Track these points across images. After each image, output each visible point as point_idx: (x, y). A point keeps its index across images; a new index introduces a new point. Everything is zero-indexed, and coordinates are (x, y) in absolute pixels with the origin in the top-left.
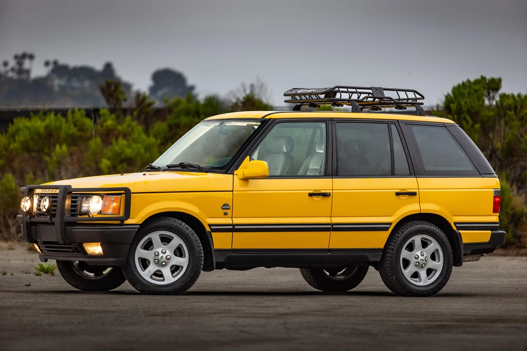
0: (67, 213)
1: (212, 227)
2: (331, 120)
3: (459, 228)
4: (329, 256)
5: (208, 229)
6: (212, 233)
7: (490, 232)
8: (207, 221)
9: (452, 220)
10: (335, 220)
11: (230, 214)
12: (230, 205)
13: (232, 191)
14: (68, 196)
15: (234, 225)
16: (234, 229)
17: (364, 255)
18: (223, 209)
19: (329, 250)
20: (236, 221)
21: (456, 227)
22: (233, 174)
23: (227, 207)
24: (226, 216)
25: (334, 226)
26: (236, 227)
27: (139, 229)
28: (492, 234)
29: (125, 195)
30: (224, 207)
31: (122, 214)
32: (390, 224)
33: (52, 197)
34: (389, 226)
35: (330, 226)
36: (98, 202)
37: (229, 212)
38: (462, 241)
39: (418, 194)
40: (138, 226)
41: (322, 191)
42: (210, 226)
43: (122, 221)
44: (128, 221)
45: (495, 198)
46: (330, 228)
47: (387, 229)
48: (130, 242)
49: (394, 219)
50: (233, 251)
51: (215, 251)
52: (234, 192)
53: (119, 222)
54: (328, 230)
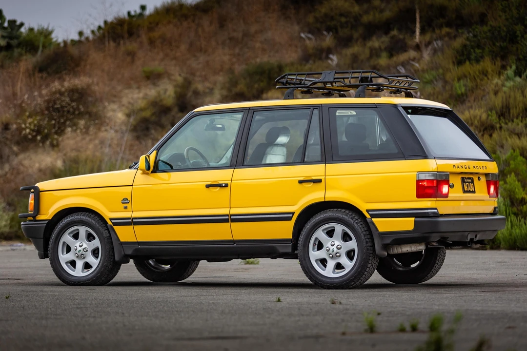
1: (113, 221)
2: (249, 109)
3: (373, 216)
4: (235, 247)
5: (110, 223)
7: (413, 219)
8: (108, 215)
9: (363, 207)
10: (234, 211)
11: (129, 208)
12: (129, 199)
13: (132, 186)
15: (133, 219)
16: (133, 222)
17: (273, 247)
18: (123, 203)
19: (234, 242)
20: (136, 214)
21: (370, 215)
22: (137, 169)
23: (126, 201)
24: (126, 210)
25: (232, 217)
26: (134, 220)
27: (46, 224)
28: (415, 222)
30: (124, 201)
32: (293, 213)
34: (291, 215)
35: (227, 217)
37: (129, 205)
38: (377, 230)
39: (323, 181)
40: (47, 222)
41: (220, 182)
42: (111, 219)
43: (34, 217)
44: (40, 217)
45: (418, 181)
46: (228, 219)
47: (289, 219)
48: (42, 236)
49: (297, 208)
50: (139, 243)
51: (122, 244)
52: (134, 186)
53: (32, 219)
54: (226, 221)
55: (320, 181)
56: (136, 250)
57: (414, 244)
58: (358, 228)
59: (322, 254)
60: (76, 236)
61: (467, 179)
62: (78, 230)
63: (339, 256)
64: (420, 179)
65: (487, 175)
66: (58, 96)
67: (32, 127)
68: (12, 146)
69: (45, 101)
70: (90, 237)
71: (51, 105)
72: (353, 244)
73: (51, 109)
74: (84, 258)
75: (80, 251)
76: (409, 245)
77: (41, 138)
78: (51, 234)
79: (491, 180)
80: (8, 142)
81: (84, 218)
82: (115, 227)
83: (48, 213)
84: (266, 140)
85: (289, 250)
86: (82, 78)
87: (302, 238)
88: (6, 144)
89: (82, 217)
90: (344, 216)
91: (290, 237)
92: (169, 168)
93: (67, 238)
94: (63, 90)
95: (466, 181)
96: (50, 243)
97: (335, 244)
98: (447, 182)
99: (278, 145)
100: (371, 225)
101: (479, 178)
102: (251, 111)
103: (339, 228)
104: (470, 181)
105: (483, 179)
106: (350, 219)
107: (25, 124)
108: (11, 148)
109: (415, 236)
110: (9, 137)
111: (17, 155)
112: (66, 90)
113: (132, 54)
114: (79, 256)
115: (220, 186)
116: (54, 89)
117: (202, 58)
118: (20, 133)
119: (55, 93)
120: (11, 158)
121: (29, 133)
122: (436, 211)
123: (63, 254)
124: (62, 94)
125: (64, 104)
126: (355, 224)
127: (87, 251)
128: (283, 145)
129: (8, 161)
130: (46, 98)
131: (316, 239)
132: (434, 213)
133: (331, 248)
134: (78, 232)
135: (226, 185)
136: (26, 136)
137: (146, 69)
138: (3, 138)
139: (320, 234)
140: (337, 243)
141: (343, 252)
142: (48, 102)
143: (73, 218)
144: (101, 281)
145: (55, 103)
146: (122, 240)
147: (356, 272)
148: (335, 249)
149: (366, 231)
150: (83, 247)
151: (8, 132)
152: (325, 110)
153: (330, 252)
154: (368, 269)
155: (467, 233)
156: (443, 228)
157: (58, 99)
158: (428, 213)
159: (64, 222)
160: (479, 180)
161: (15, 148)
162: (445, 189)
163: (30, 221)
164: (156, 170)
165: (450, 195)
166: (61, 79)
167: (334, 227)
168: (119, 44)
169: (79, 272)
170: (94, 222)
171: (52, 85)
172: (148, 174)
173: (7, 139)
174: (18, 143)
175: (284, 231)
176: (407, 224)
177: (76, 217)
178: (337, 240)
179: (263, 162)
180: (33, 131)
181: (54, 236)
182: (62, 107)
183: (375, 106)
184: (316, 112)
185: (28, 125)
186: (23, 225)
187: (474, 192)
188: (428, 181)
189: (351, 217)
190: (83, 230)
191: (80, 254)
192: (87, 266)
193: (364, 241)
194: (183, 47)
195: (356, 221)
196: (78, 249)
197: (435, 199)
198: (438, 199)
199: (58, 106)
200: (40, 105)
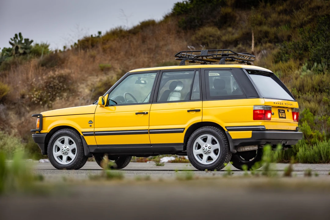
1: (83, 133)
3: (229, 130)
4: (152, 148)
5: (82, 134)
7: (251, 131)
8: (81, 130)
9: (223, 125)
10: (151, 128)
12: (93, 121)
15: (95, 132)
16: (95, 134)
17: (172, 147)
19: (151, 145)
20: (96, 130)
21: (227, 129)
23: (91, 122)
24: (91, 127)
25: (150, 131)
26: (95, 133)
28: (253, 134)
30: (90, 122)
32: (184, 129)
34: (183, 130)
35: (147, 131)
37: (92, 125)
38: (231, 138)
39: (201, 110)
40: (46, 134)
41: (144, 112)
42: (82, 132)
43: (40, 131)
44: (42, 131)
45: (254, 111)
46: (148, 132)
47: (182, 132)
48: (44, 142)
49: (186, 126)
50: (98, 146)
51: (88, 146)
52: (95, 114)
53: (38, 132)
54: (147, 133)
55: (199, 111)
56: (97, 150)
57: (252, 146)
58: (221, 137)
59: (200, 151)
60: (63, 142)
61: (282, 110)
62: (64, 138)
63: (210, 153)
64: (255, 109)
65: (292, 109)
66: (52, 79)
67: (37, 97)
68: (26, 107)
69: (45, 82)
70: (70, 143)
71: (48, 84)
72: (217, 146)
73: (48, 87)
74: (67, 154)
75: (65, 150)
76: (248, 147)
77: (42, 103)
78: (49, 141)
79: (295, 112)
80: (24, 105)
81: (67, 131)
82: (85, 137)
83: (47, 129)
84: (170, 88)
85: (182, 149)
86: (65, 70)
87: (189, 142)
88: (23, 106)
89: (66, 131)
90: (212, 130)
91: (182, 142)
92: (115, 104)
93: (58, 143)
94: (55, 76)
95: (281, 111)
96: (48, 146)
97: (207, 146)
98: (270, 111)
99: (176, 91)
100: (227, 135)
101: (288, 110)
102: (161, 72)
103: (210, 137)
104: (283, 111)
105: (290, 111)
106: (216, 132)
107: (34, 95)
108: (25, 108)
109: (252, 141)
110: (24, 102)
111: (29, 112)
112: (56, 77)
113: (93, 57)
114: (65, 153)
115: (144, 113)
116: (50, 76)
117: (133, 60)
118: (31, 100)
119: (50, 78)
120: (26, 114)
121: (36, 100)
122: (264, 127)
123: (55, 152)
124: (54, 78)
125: (55, 84)
126: (219, 134)
127: (69, 150)
128: (179, 91)
129: (24, 115)
130: (46, 81)
131: (197, 143)
132: (263, 128)
133: (205, 148)
134: (64, 140)
135: (147, 113)
136: (34, 102)
137: (101, 65)
138: (22, 102)
139: (199, 140)
140: (209, 145)
141: (212, 150)
142: (46, 83)
143: (61, 132)
144: (77, 167)
145: (50, 84)
146: (89, 144)
147: (219, 161)
148: (208, 149)
149: (225, 138)
150: (67, 148)
151: (24, 99)
152: (203, 71)
153: (205, 150)
154: (226, 160)
155: (281, 140)
156: (268, 137)
157: (52, 81)
158: (259, 128)
159: (56, 134)
160: (288, 111)
161: (28, 109)
162: (269, 115)
163: (37, 133)
164: (108, 105)
165: (272, 119)
166: (54, 71)
167: (207, 136)
168: (86, 51)
169: (64, 162)
170: (73, 134)
171: (49, 74)
172: (103, 107)
173: (23, 103)
174: (29, 106)
175: (179, 138)
176: (248, 135)
177: (63, 131)
178: (209, 144)
179: (168, 101)
180: (38, 99)
181: (50, 142)
182: (54, 86)
183: (230, 69)
184: (197, 73)
185: (35, 96)
186: (33, 136)
187: (285, 118)
188: (260, 110)
189: (216, 130)
190: (67, 139)
191: (65, 152)
192: (69, 159)
193: (224, 144)
194: (122, 53)
195: (220, 133)
196: (64, 150)
197: (263, 121)
198: (265, 121)
199: (52, 85)
200: (42, 84)
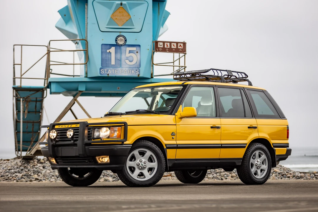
0: (86, 138)
2: (215, 86)
4: (219, 162)
5: (165, 147)
6: (167, 149)
8: (165, 142)
9: (271, 142)
10: (222, 142)
11: (175, 139)
12: (175, 133)
13: (176, 125)
14: (86, 128)
15: (177, 145)
16: (177, 147)
18: (172, 135)
19: (219, 159)
20: (179, 142)
21: (273, 146)
22: (175, 115)
23: (174, 134)
24: (173, 139)
25: (222, 145)
27: (131, 147)
29: (124, 127)
30: (172, 134)
31: (122, 138)
32: (246, 144)
33: (75, 130)
35: (220, 145)
36: (107, 131)
37: (175, 137)
40: (131, 145)
42: (166, 145)
43: (123, 142)
47: (245, 147)
49: (248, 141)
50: (176, 160)
54: (220, 147)
55: (256, 128)
56: (174, 164)
85: (240, 164)
97: (259, 161)
153: (258, 165)
175: (240, 153)
